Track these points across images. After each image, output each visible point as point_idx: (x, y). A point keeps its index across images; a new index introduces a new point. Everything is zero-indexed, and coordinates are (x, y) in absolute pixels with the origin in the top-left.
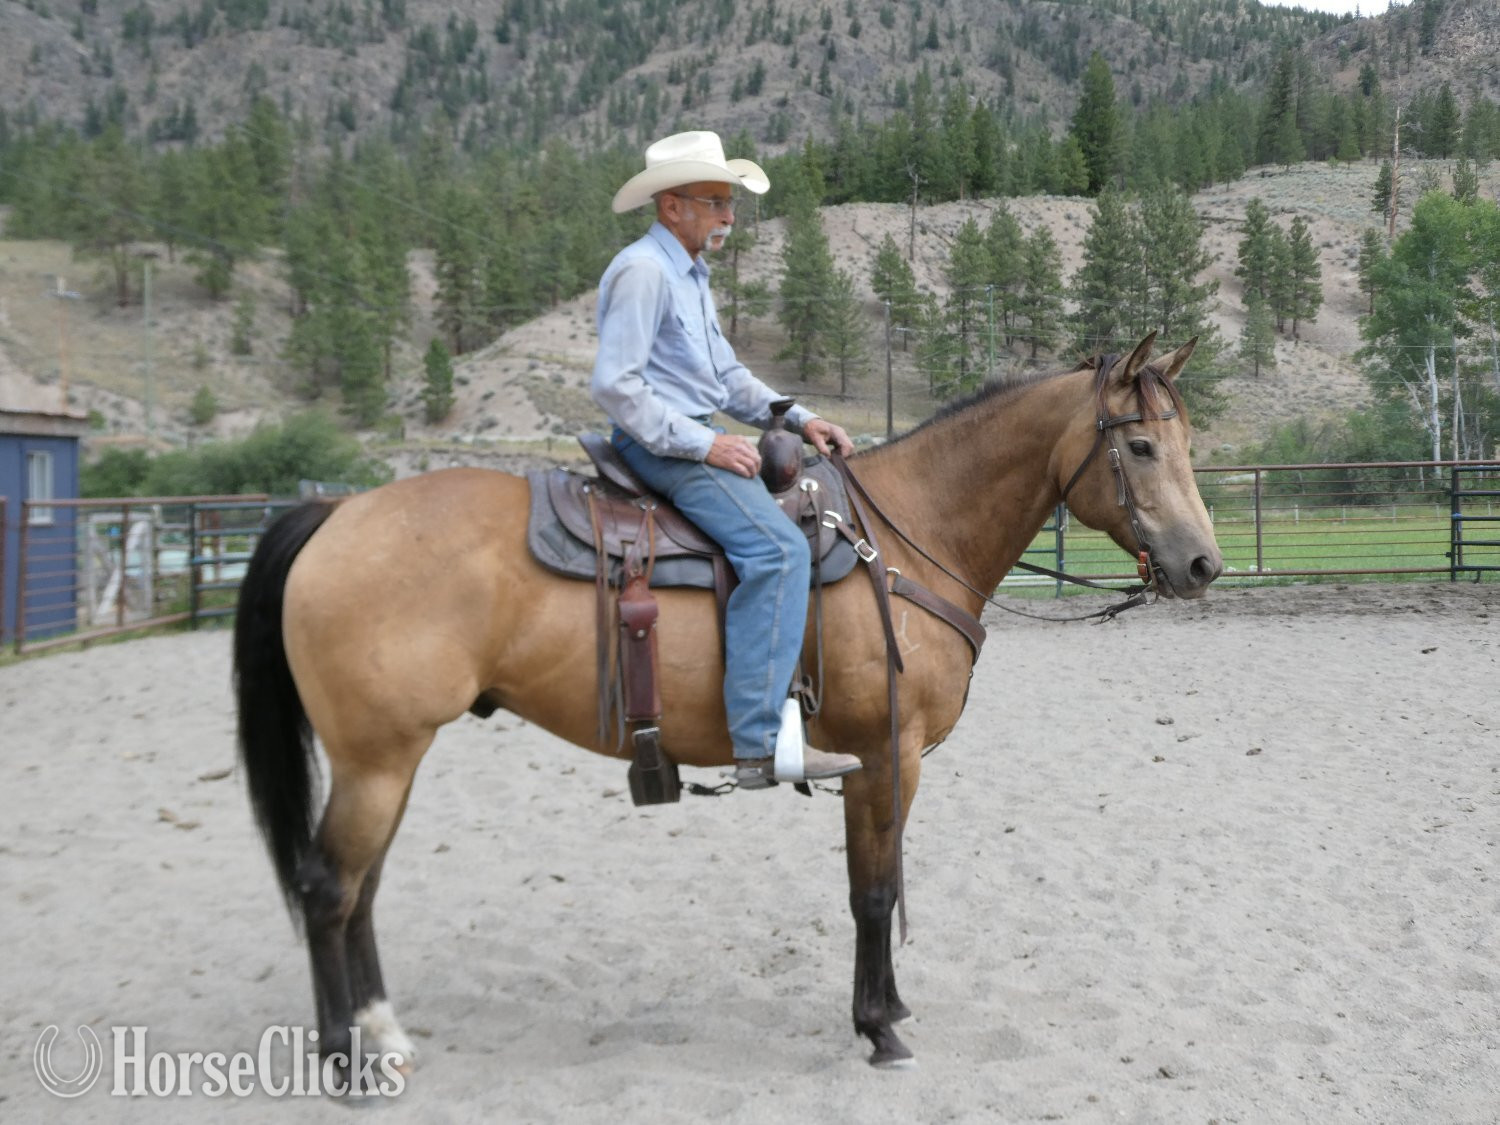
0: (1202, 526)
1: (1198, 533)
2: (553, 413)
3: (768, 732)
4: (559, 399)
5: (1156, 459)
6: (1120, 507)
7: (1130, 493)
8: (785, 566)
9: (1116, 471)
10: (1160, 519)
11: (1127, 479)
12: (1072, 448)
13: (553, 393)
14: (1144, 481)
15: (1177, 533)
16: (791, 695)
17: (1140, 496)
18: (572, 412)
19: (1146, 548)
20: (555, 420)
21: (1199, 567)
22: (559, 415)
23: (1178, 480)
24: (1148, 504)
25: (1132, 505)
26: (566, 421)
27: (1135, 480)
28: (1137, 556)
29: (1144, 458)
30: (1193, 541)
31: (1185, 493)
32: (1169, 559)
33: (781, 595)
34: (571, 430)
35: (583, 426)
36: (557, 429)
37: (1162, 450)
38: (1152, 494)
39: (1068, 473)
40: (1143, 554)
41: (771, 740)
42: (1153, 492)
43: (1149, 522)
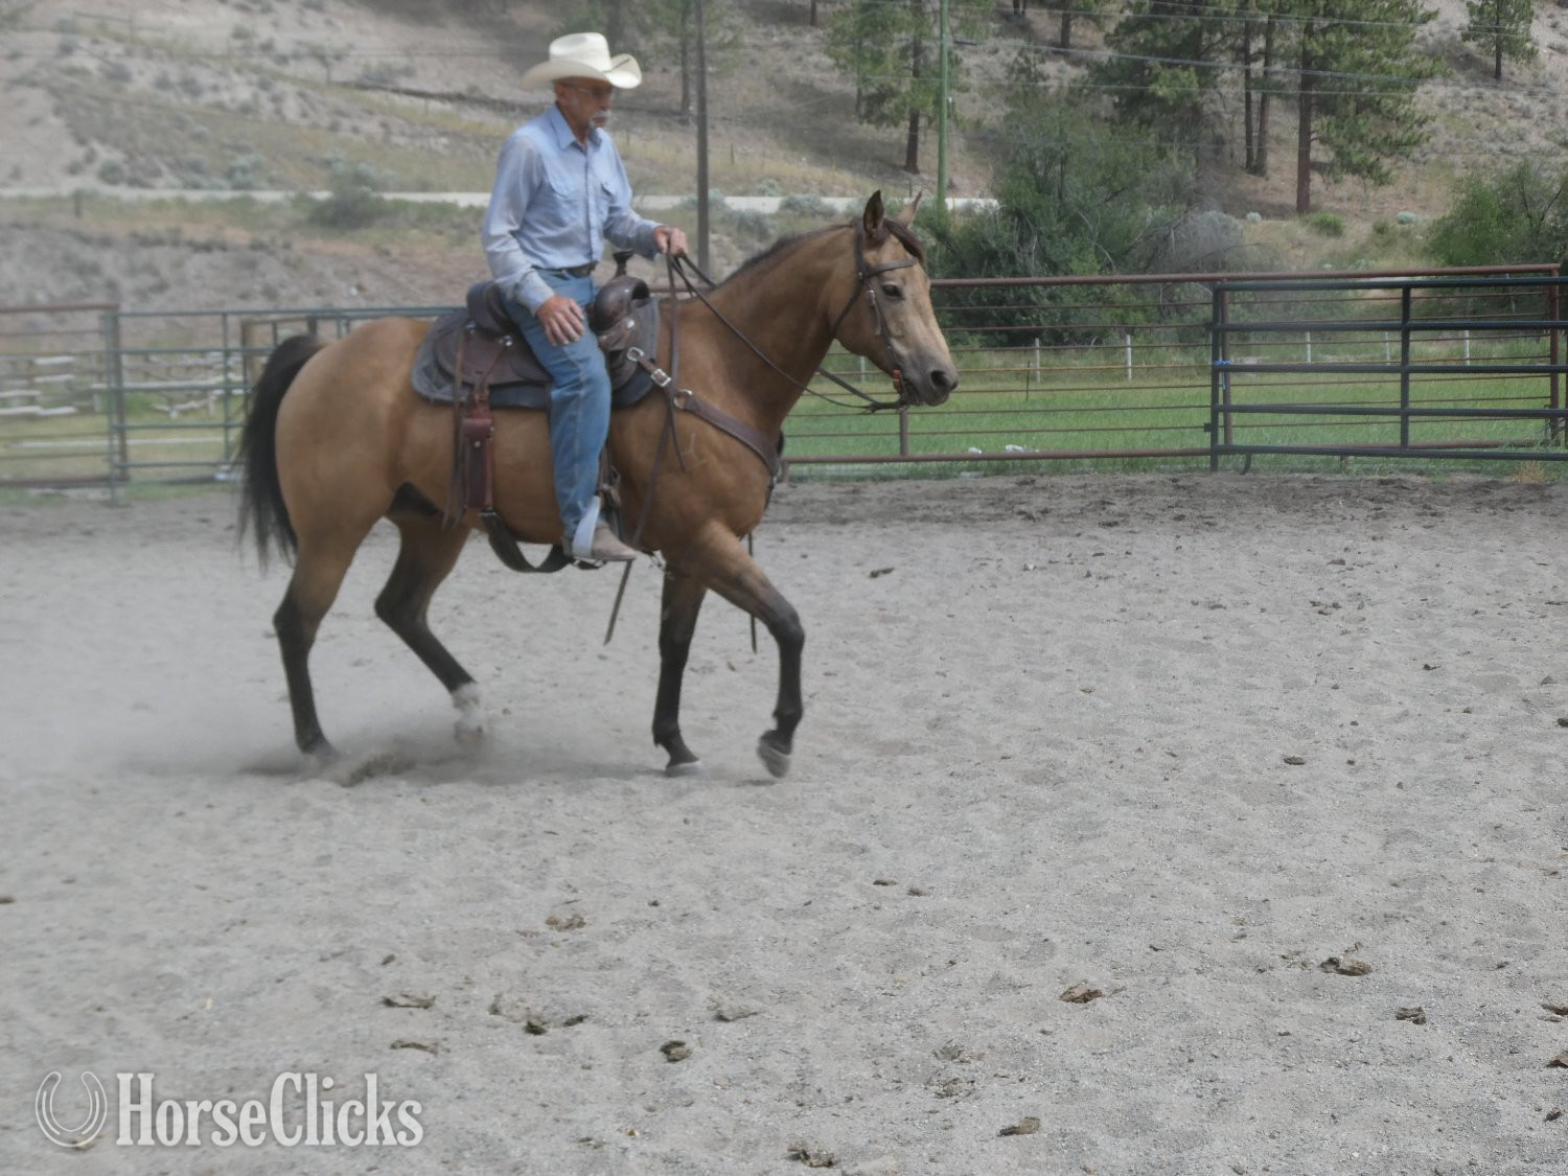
0: (940, 349)
1: (937, 353)
2: (103, 140)
3: (572, 520)
4: (118, 113)
5: (904, 299)
6: (876, 337)
7: (884, 325)
8: (582, 392)
9: (873, 308)
10: (907, 345)
11: (882, 314)
12: (838, 293)
13: (106, 101)
14: (895, 315)
15: (922, 356)
16: (597, 494)
17: (892, 327)
18: (143, 139)
19: (899, 368)
20: (106, 154)
21: (938, 377)
22: (117, 145)
23: (921, 314)
24: (899, 333)
25: (886, 335)
26: (131, 156)
27: (888, 314)
28: (892, 375)
29: (894, 298)
30: (932, 359)
31: (926, 324)
32: (914, 375)
33: (580, 413)
34: (139, 175)
35: (164, 169)
36: (110, 174)
37: (908, 292)
38: (901, 326)
39: (836, 310)
40: (896, 372)
41: (573, 526)
42: (902, 324)
43: (899, 348)
